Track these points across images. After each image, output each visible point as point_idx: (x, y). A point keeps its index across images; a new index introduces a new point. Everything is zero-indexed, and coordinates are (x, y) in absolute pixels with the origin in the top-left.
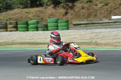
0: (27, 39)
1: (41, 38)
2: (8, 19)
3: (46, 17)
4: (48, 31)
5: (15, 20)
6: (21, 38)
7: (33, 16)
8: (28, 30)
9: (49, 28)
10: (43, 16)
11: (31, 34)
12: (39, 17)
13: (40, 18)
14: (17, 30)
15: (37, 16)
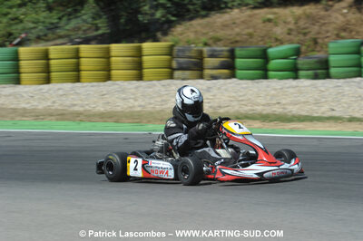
0: (258, 105)
1: (304, 102)
2: (211, 38)
3: (329, 34)
4: (328, 81)
5: (232, 43)
6: (241, 99)
7: (285, 30)
8: (265, 77)
9: (333, 71)
10: (319, 33)
11: (275, 89)
12: (305, 34)
13: (308, 37)
14: (233, 76)
15: (299, 33)
